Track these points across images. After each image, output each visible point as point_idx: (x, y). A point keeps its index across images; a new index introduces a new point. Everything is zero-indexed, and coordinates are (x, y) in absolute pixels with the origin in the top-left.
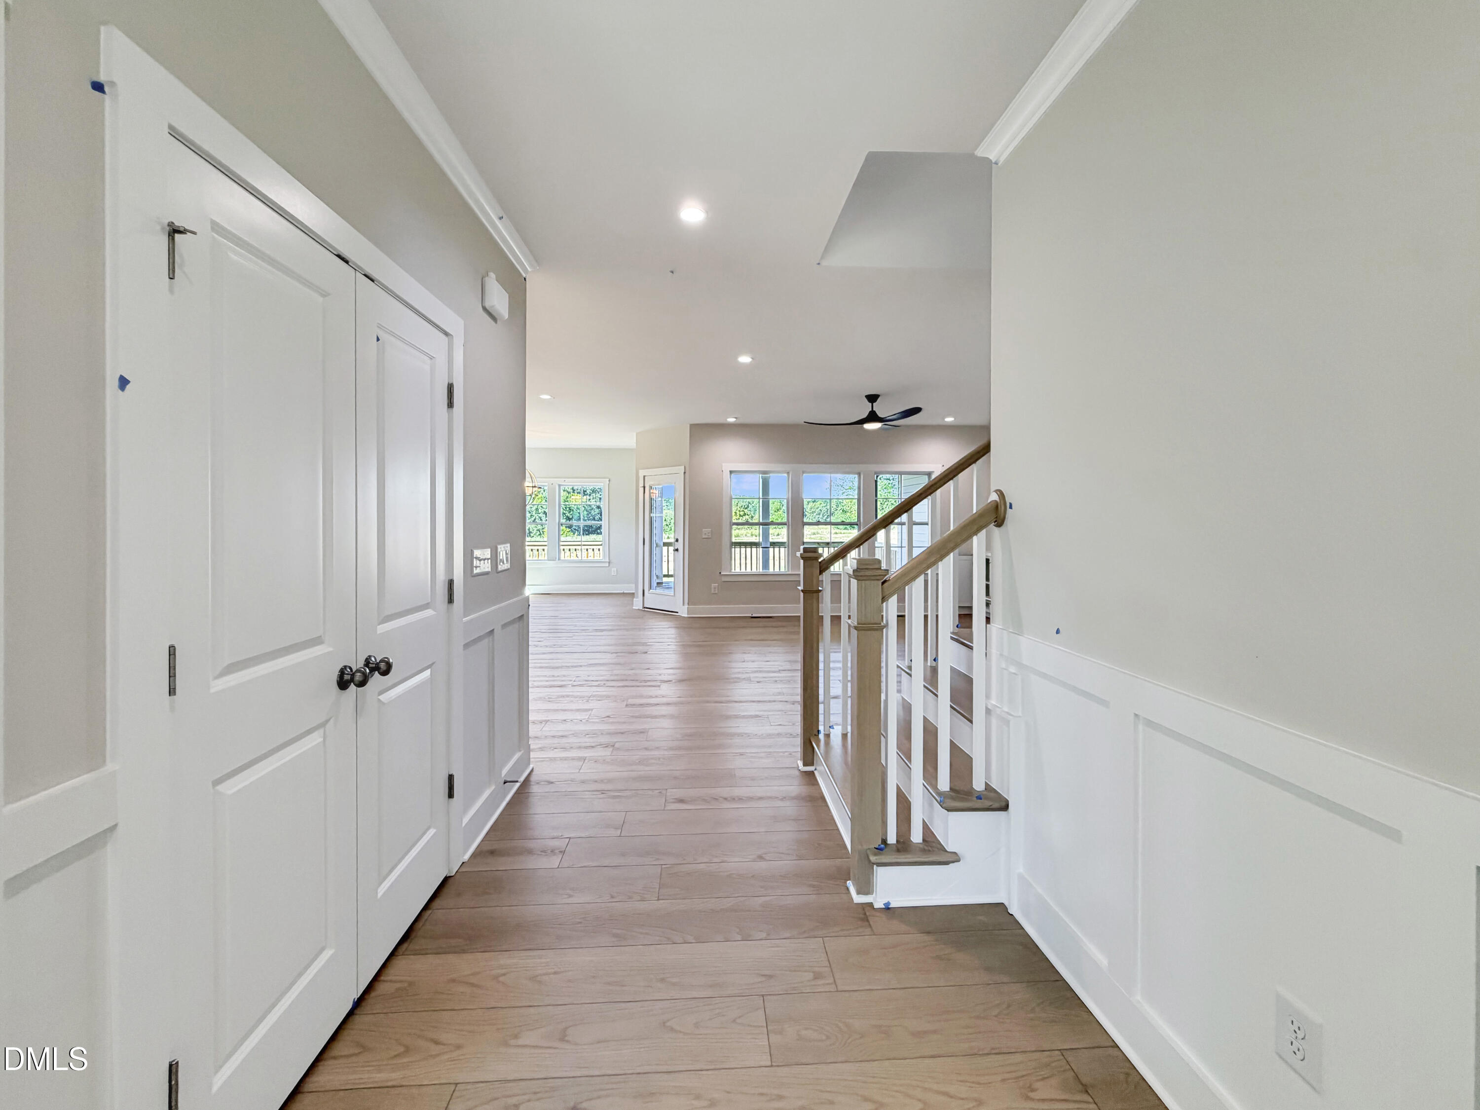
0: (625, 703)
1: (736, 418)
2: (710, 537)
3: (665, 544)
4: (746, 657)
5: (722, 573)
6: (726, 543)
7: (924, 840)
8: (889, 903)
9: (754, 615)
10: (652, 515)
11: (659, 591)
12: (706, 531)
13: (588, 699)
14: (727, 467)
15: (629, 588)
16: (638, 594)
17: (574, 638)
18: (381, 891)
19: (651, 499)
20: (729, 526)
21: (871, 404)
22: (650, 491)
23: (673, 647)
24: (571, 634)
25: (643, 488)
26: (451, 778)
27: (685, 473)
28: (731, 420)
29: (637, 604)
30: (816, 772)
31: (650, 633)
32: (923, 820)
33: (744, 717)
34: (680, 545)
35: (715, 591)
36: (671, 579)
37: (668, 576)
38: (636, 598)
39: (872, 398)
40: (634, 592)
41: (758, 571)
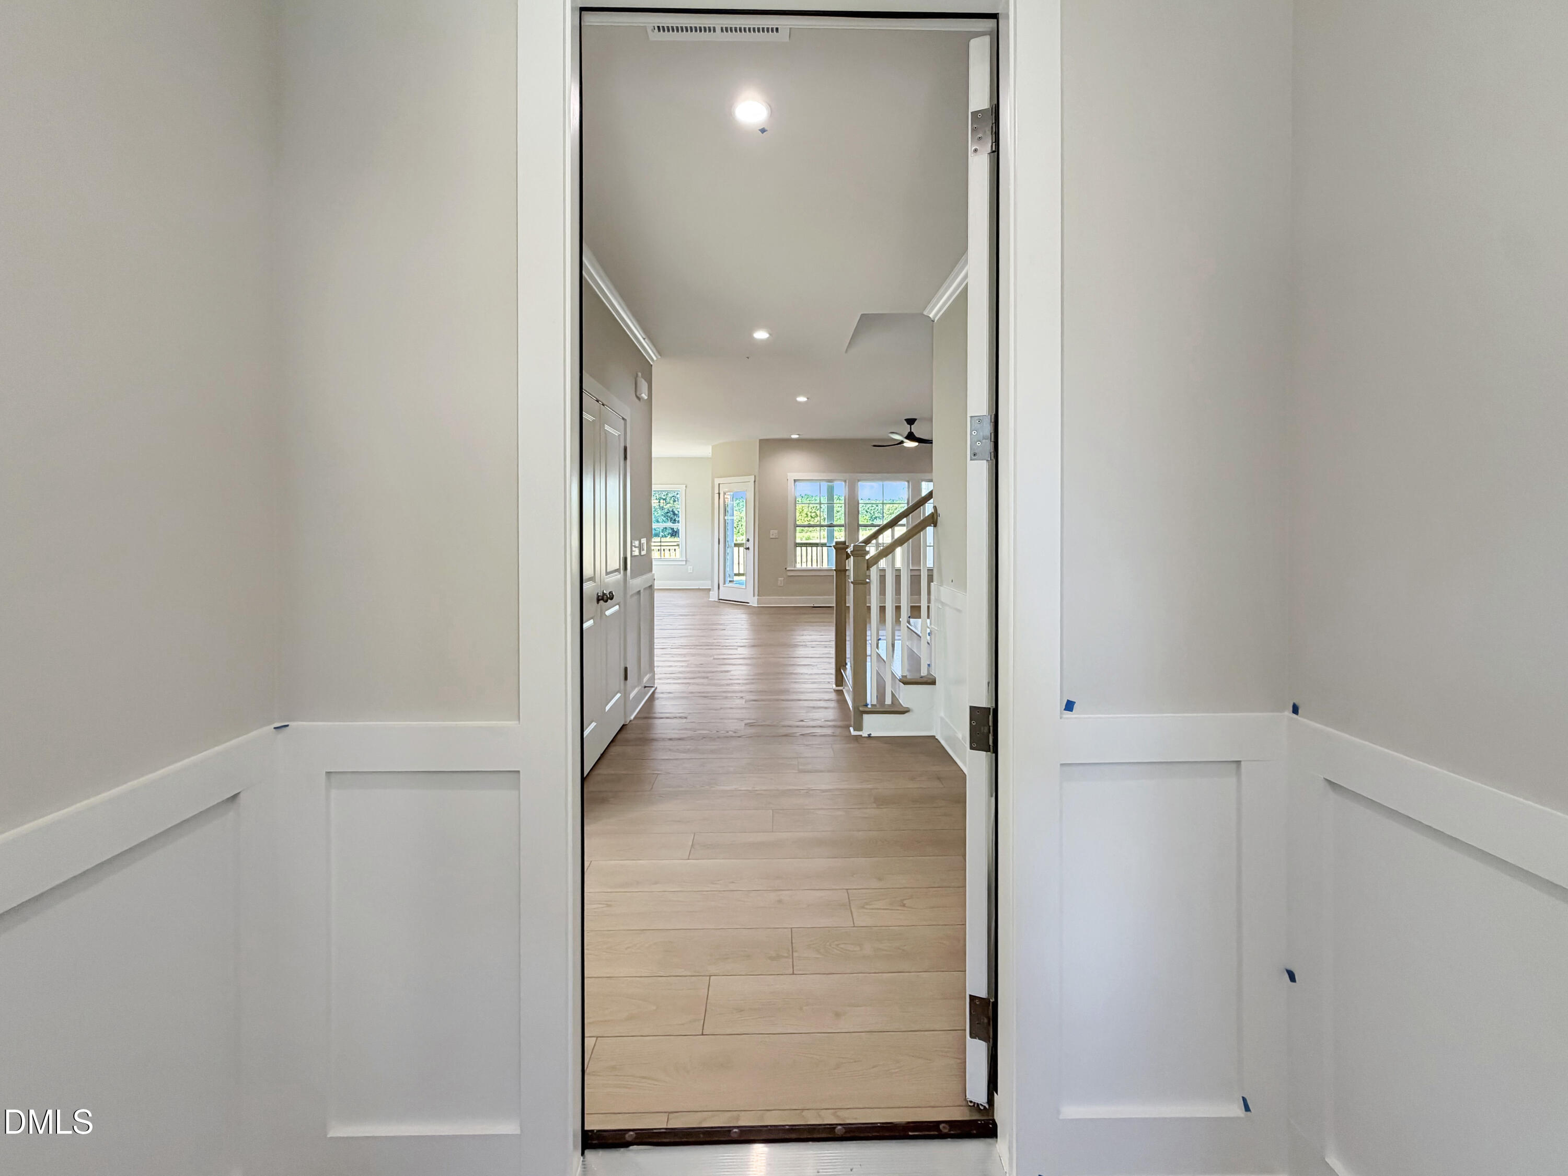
0: (712, 658)
1: (798, 435)
2: (777, 537)
3: (736, 545)
4: (805, 633)
5: (787, 569)
6: (790, 545)
7: (892, 703)
8: (870, 734)
9: (815, 605)
10: (726, 518)
11: (731, 585)
12: (774, 533)
13: (684, 655)
14: (792, 476)
15: (706, 584)
16: (713, 589)
17: (664, 620)
18: (608, 708)
19: (725, 505)
20: (793, 527)
21: (909, 426)
22: (724, 496)
23: (747, 627)
24: (662, 618)
25: (718, 494)
26: (626, 669)
27: (755, 481)
28: (795, 436)
29: (713, 597)
30: (844, 690)
31: (724, 617)
32: (892, 691)
33: (799, 665)
34: (750, 545)
35: (781, 584)
36: (743, 578)
37: (739, 575)
38: (713, 591)
39: (911, 422)
40: (710, 588)
41: (819, 567)
